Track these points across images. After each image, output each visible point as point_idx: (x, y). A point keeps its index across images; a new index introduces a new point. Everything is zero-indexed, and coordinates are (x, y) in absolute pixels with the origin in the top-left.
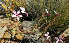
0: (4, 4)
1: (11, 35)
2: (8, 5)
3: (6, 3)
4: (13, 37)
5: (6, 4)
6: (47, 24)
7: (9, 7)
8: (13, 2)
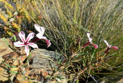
0: (4, 12)
1: (9, 73)
2: (11, 15)
3: (8, 11)
4: (12, 79)
5: (6, 13)
6: (84, 65)
7: (12, 20)
8: (20, 10)
